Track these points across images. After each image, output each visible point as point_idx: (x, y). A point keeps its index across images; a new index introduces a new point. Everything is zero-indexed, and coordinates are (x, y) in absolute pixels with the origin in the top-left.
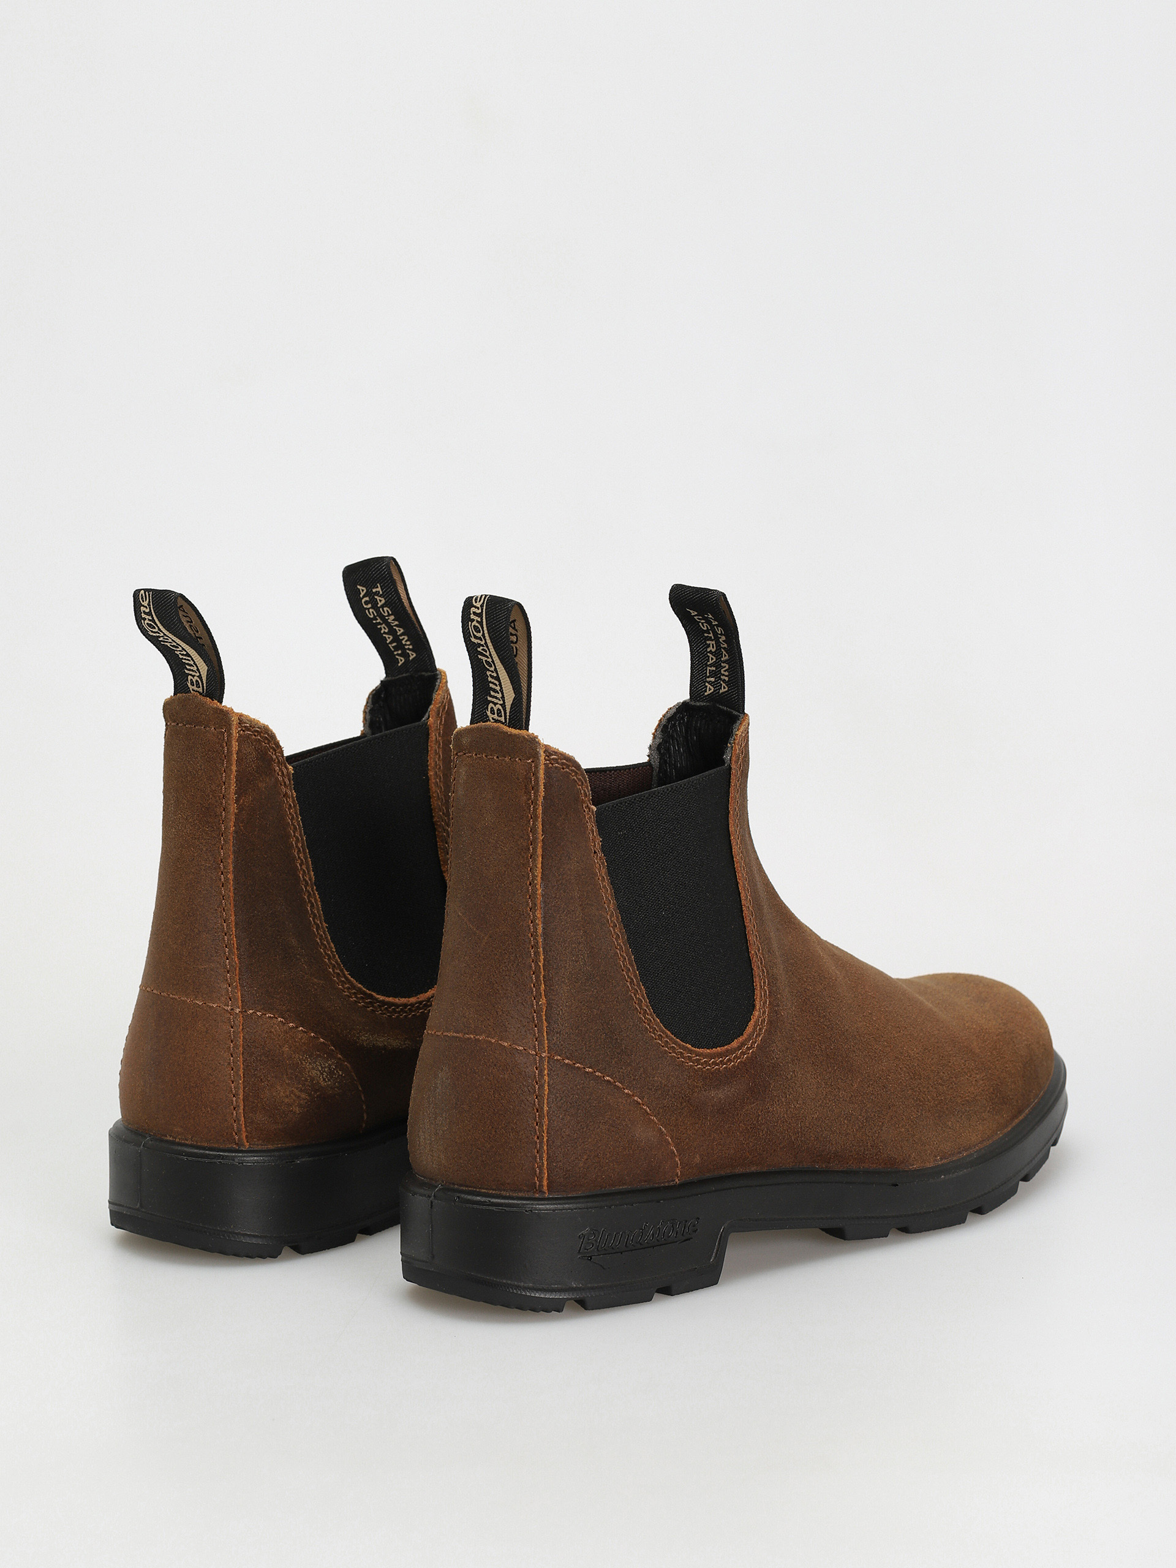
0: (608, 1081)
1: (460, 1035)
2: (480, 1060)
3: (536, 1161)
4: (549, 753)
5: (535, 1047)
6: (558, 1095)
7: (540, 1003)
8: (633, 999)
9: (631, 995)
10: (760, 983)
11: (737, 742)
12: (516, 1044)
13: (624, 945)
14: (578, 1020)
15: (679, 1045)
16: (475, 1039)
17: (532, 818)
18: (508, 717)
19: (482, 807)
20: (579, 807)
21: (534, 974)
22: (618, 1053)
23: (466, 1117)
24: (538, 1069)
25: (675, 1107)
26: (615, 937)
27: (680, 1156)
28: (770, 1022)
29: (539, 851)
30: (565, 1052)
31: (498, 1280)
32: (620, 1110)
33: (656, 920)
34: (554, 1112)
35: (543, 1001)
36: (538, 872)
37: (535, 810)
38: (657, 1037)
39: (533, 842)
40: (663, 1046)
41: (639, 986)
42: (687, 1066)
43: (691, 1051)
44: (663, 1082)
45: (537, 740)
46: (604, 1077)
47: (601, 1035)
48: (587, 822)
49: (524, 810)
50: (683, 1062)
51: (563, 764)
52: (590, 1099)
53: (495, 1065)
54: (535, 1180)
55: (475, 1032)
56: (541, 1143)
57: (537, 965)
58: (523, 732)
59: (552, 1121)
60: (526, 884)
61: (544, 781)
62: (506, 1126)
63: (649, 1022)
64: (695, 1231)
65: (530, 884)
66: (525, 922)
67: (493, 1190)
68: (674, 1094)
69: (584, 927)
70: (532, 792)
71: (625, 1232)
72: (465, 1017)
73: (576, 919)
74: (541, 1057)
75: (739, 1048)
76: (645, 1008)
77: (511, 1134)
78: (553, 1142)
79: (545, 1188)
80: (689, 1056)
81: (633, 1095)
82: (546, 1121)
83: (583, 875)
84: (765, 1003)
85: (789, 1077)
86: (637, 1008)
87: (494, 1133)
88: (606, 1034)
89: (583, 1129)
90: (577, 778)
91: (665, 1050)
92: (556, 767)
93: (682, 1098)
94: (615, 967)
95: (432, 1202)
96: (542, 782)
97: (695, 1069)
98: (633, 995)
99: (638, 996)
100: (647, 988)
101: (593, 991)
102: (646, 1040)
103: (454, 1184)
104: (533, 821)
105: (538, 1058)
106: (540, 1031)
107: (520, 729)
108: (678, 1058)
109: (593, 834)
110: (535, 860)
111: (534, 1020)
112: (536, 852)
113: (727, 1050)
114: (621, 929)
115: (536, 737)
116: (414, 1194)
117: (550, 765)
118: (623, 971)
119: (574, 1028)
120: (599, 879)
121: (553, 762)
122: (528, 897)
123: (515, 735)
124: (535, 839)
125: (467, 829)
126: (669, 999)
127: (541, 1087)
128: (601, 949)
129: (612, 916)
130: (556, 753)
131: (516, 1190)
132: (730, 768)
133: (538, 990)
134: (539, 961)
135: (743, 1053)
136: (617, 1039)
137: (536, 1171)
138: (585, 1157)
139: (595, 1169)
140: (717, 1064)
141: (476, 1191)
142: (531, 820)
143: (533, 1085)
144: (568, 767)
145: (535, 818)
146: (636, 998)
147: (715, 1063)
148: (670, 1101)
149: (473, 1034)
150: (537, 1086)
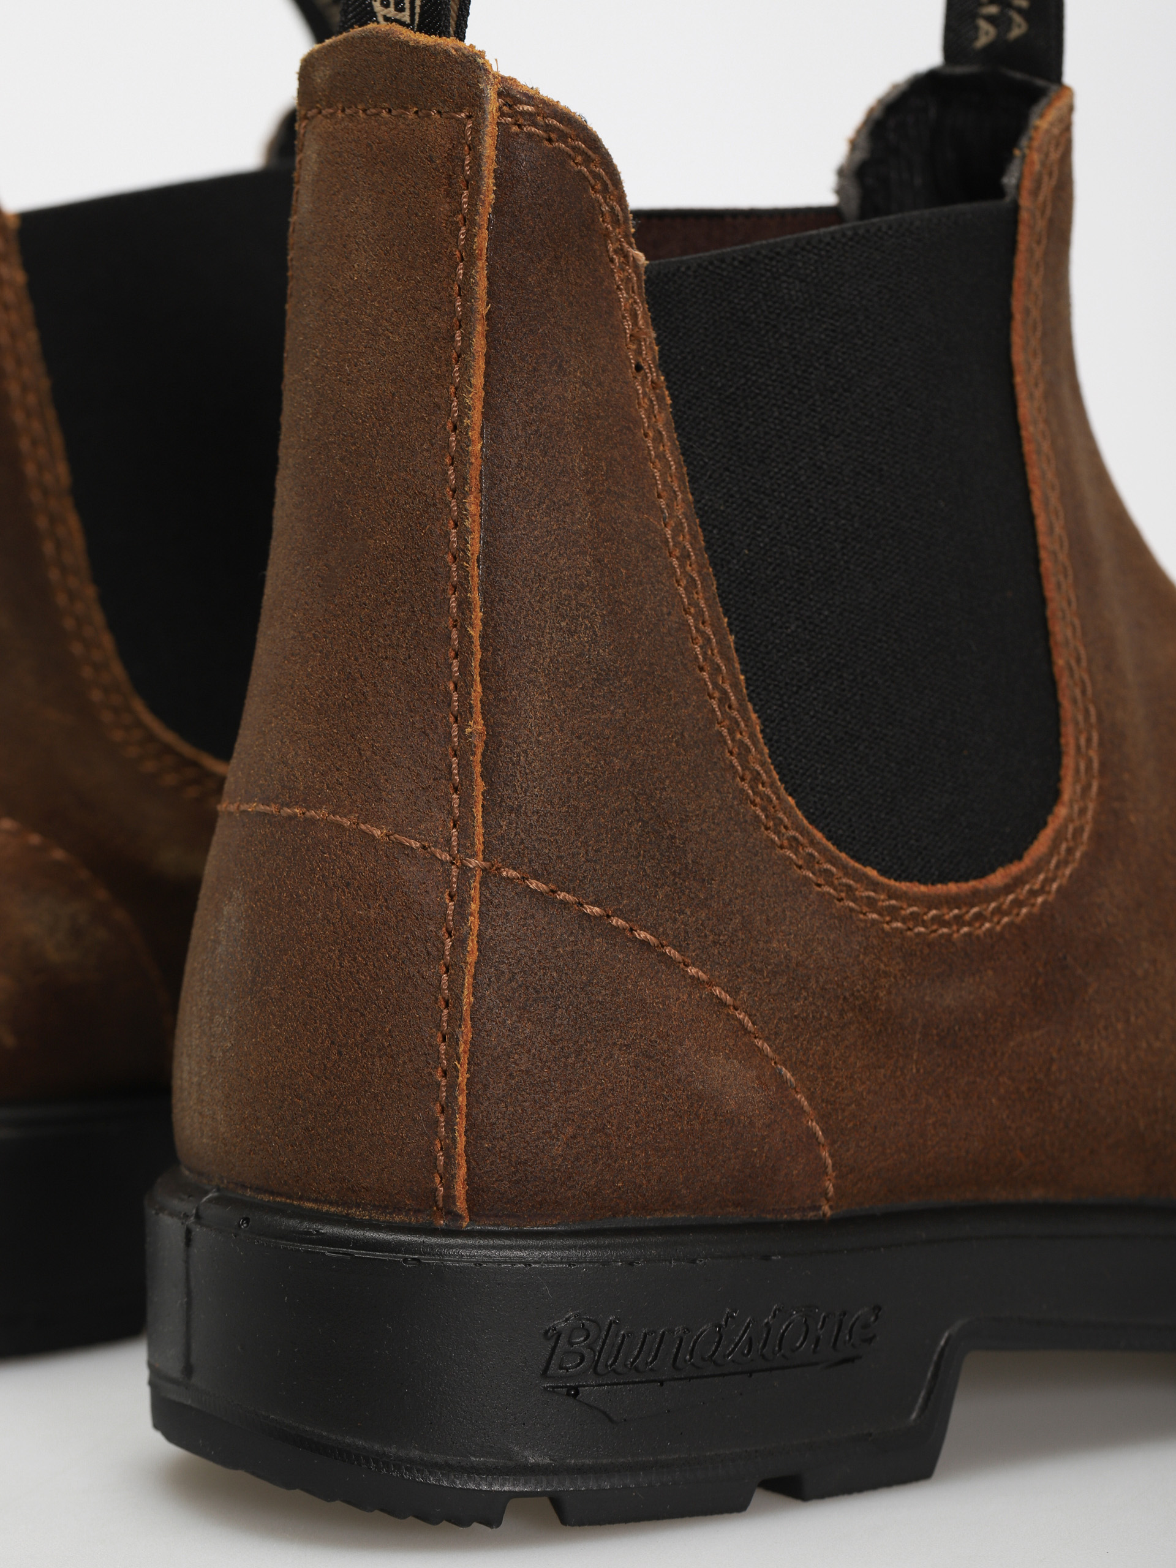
0: (644, 943)
1: (272, 809)
2: (313, 871)
3: (436, 1133)
4: (513, 97)
5: (448, 841)
6: (503, 967)
7: (468, 730)
8: (725, 743)
9: (720, 733)
10: (1077, 739)
11: (1036, 144)
12: (401, 833)
13: (709, 606)
14: (569, 780)
15: (844, 868)
16: (306, 819)
17: (462, 260)
18: (418, 10)
19: (348, 236)
20: (596, 246)
21: (456, 657)
22: (674, 873)
23: (274, 1016)
24: (455, 899)
25: (823, 1022)
26: (684, 582)
27: (833, 1142)
28: (1098, 836)
29: (479, 344)
30: (530, 861)
31: (334, 1437)
32: (670, 1017)
33: (800, 554)
34: (490, 1009)
35: (477, 725)
36: (476, 398)
37: (470, 237)
38: (786, 843)
39: (465, 321)
40: (800, 867)
41: (743, 711)
42: (861, 920)
43: (875, 886)
44: (794, 954)
45: (480, 61)
46: (631, 930)
47: (630, 824)
48: (618, 288)
49: (444, 240)
50: (851, 910)
51: (548, 128)
52: (590, 982)
53: (348, 885)
54: (433, 1182)
55: (305, 801)
56: (452, 1086)
57: (465, 636)
58: (449, 43)
59: (483, 1034)
60: (444, 427)
61: (494, 166)
62: (366, 1040)
63: (765, 803)
64: (870, 1340)
65: (455, 429)
66: (437, 524)
67: (331, 1203)
68: (823, 989)
69: (596, 549)
70: (466, 193)
71: (672, 1331)
72: (286, 764)
73: (573, 523)
74: (464, 870)
75: (1008, 889)
76: (758, 768)
77: (377, 1059)
78: (486, 1087)
79: (461, 1205)
80: (868, 898)
81: (710, 983)
82: (466, 1032)
83: (598, 417)
84: (1086, 788)
85: (1140, 972)
86: (733, 767)
87: (334, 1057)
88: (645, 823)
89: (567, 1058)
90: (591, 172)
91: (805, 877)
92: (530, 135)
93: (845, 998)
94: (679, 658)
95: (189, 1232)
96: (489, 166)
97: (883, 930)
98: (725, 732)
99: (738, 736)
100: (765, 720)
101: (613, 712)
102: (754, 847)
103: (244, 1187)
104: (465, 268)
105: (455, 871)
106: (466, 803)
107: (443, 33)
108: (840, 900)
109: (635, 323)
110: (466, 369)
111: (451, 773)
112: (470, 345)
113: (975, 893)
114: (701, 566)
115: (481, 54)
116: (162, 1209)
117: (515, 129)
118: (702, 669)
119: (556, 800)
120: (646, 435)
121: (521, 121)
122: (448, 461)
123: (427, 48)
124: (469, 312)
125: (314, 295)
126: (827, 752)
127: (460, 943)
128: (641, 609)
129: (678, 530)
130: (531, 97)
131: (386, 1207)
132: (1016, 208)
133: (465, 697)
134: (471, 625)
135: (1018, 903)
136: (673, 837)
137: (436, 1159)
138: (570, 1131)
139: (595, 1162)
140: (947, 924)
141: (292, 1205)
142: (461, 265)
143: (438, 938)
144: (563, 137)
145: (470, 259)
146: (733, 740)
147: (939, 921)
148: (811, 1004)
149: (301, 806)
150: (448, 943)
